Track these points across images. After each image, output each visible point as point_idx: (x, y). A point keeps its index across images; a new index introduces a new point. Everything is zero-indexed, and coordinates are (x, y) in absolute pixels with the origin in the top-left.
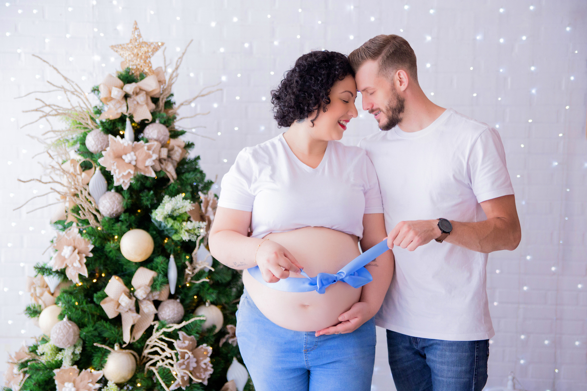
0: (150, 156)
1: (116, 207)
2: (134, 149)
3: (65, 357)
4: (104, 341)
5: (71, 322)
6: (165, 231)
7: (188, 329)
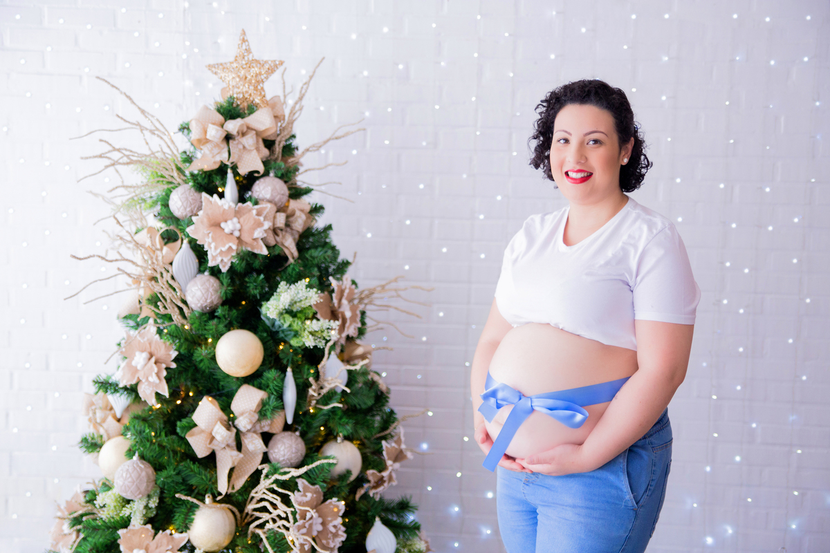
0: (260, 225)
1: (211, 297)
2: (237, 214)
3: (135, 512)
4: (190, 491)
5: (144, 462)
6: (280, 332)
7: (311, 475)
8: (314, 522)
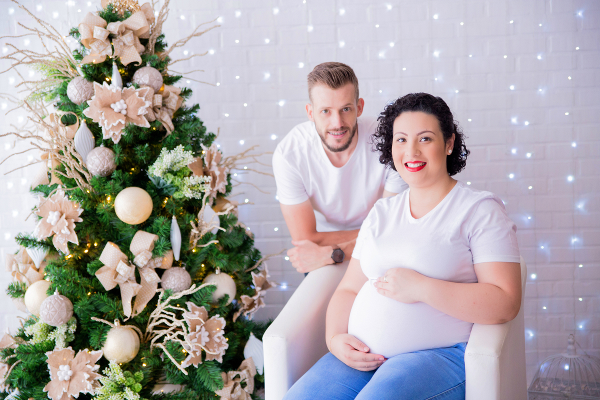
0: (142, 104)
1: (107, 164)
2: (124, 96)
3: (58, 338)
4: (101, 315)
5: (63, 296)
6: (164, 189)
7: (197, 299)
8: (202, 335)
